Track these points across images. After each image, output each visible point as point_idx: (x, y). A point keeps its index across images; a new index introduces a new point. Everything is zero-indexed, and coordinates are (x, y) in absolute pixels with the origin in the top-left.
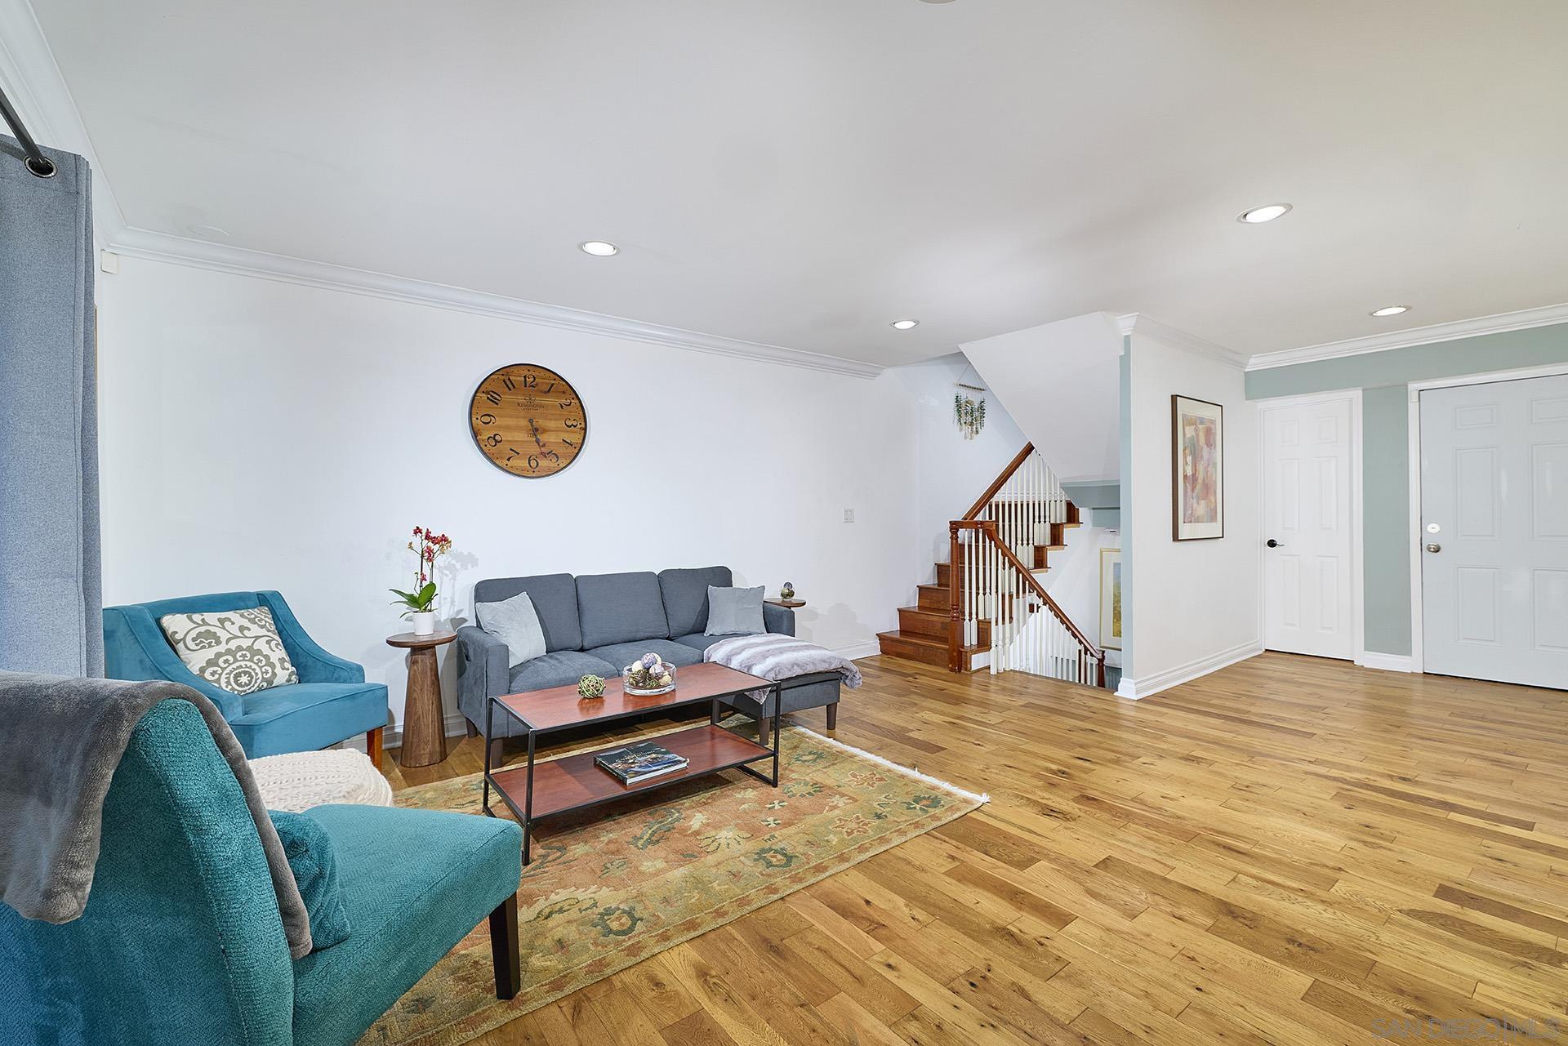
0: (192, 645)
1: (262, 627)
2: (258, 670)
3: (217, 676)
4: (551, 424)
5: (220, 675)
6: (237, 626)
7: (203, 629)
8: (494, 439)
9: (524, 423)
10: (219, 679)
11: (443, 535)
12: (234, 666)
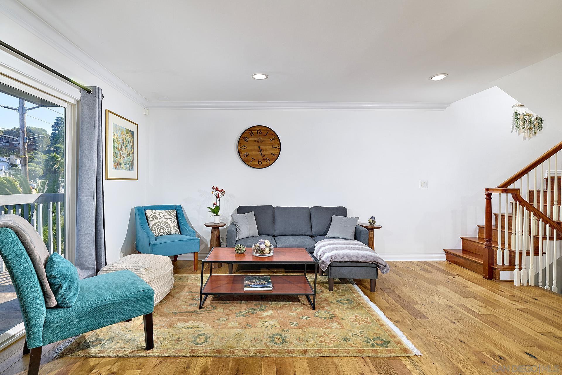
0: (151, 219)
1: (170, 216)
2: (166, 229)
3: (155, 229)
4: (267, 148)
5: (156, 228)
6: (163, 215)
7: (154, 215)
8: (246, 154)
9: (257, 148)
10: (155, 230)
11: (222, 189)
12: (160, 226)
